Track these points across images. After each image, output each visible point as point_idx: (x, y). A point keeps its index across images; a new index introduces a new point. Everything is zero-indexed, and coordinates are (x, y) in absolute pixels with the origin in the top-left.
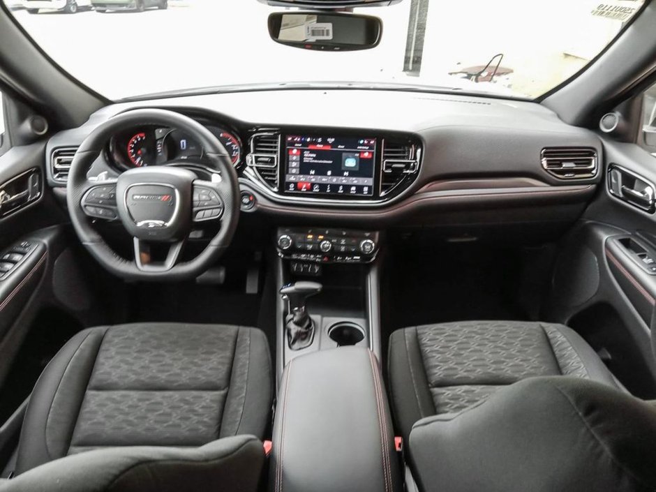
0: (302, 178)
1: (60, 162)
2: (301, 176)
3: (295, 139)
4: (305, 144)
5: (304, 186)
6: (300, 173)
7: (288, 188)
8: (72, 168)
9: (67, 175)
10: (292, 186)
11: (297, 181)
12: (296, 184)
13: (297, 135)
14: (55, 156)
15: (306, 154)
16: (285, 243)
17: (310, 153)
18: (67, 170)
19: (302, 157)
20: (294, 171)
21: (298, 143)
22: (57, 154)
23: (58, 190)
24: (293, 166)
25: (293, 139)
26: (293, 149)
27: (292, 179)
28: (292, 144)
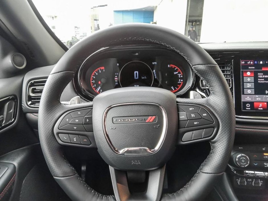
0: (258, 98)
1: (34, 91)
2: (257, 96)
3: (249, 63)
4: (258, 66)
5: (261, 105)
6: (256, 94)
7: (245, 107)
8: (44, 96)
9: (39, 102)
10: (248, 105)
11: (253, 101)
12: (252, 103)
13: (250, 59)
14: (30, 86)
15: (260, 75)
16: (243, 161)
17: (264, 75)
18: (39, 98)
19: (256, 78)
20: (249, 91)
21: (251, 66)
22: (32, 85)
23: (30, 116)
24: (248, 87)
25: (246, 63)
26: (247, 72)
27: (248, 99)
28: (246, 67)
